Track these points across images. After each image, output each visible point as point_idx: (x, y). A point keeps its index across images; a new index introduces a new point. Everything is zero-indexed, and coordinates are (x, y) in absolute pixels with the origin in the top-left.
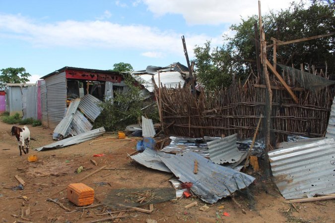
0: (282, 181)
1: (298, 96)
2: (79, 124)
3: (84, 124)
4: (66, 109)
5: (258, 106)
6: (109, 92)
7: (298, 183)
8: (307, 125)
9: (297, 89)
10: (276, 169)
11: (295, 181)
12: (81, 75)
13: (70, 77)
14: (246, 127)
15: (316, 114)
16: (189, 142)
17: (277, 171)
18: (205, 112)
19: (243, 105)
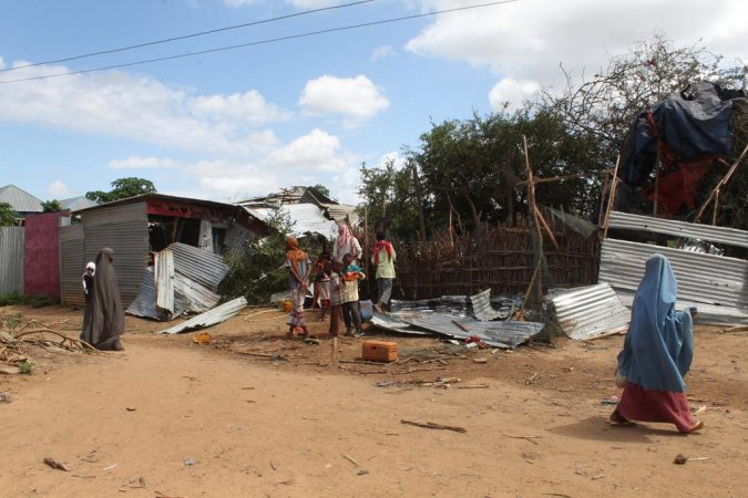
0: (568, 326)
1: (559, 243)
2: (189, 293)
3: (198, 294)
4: (148, 268)
5: (510, 255)
6: (206, 238)
7: (582, 326)
8: (570, 275)
9: (558, 233)
10: (561, 315)
11: (580, 325)
12: (167, 208)
14: (495, 282)
15: (579, 261)
16: (418, 305)
17: (562, 317)
18: (438, 264)
19: (492, 254)
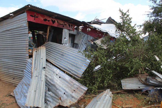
2: (58, 83)
3: (67, 84)
4: (29, 60)
6: (66, 40)
12: (42, 19)
13: (32, 20)
